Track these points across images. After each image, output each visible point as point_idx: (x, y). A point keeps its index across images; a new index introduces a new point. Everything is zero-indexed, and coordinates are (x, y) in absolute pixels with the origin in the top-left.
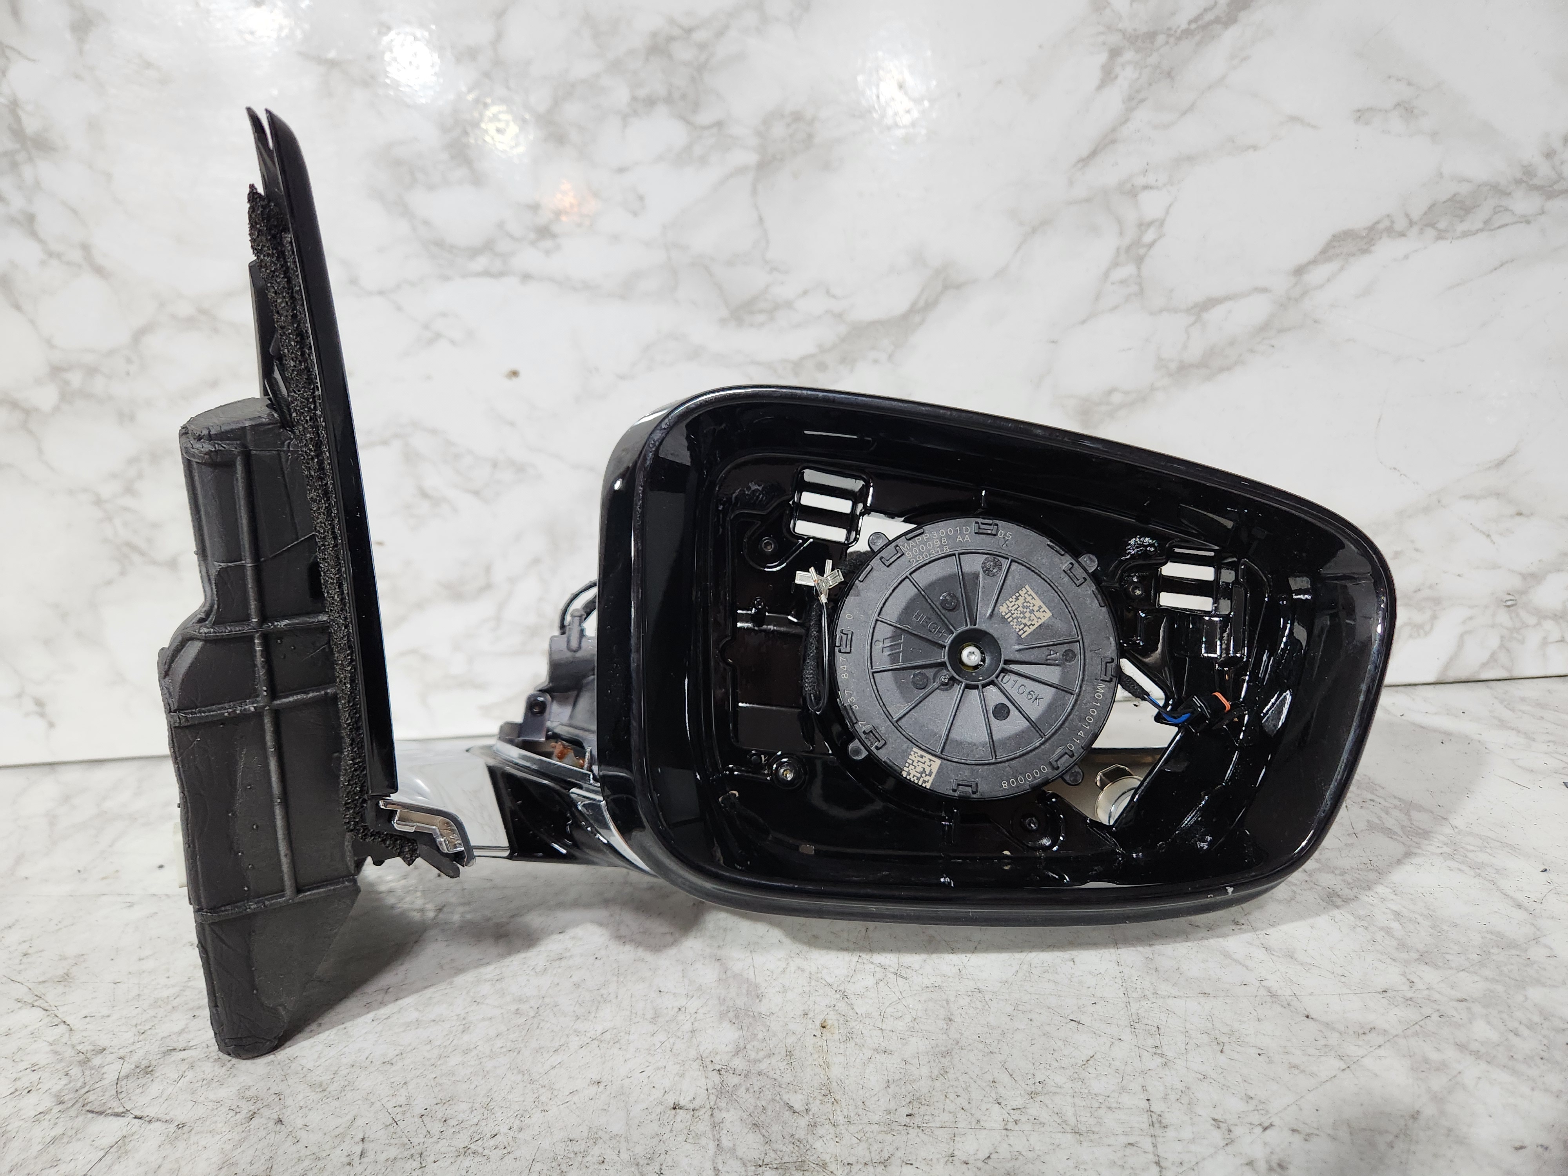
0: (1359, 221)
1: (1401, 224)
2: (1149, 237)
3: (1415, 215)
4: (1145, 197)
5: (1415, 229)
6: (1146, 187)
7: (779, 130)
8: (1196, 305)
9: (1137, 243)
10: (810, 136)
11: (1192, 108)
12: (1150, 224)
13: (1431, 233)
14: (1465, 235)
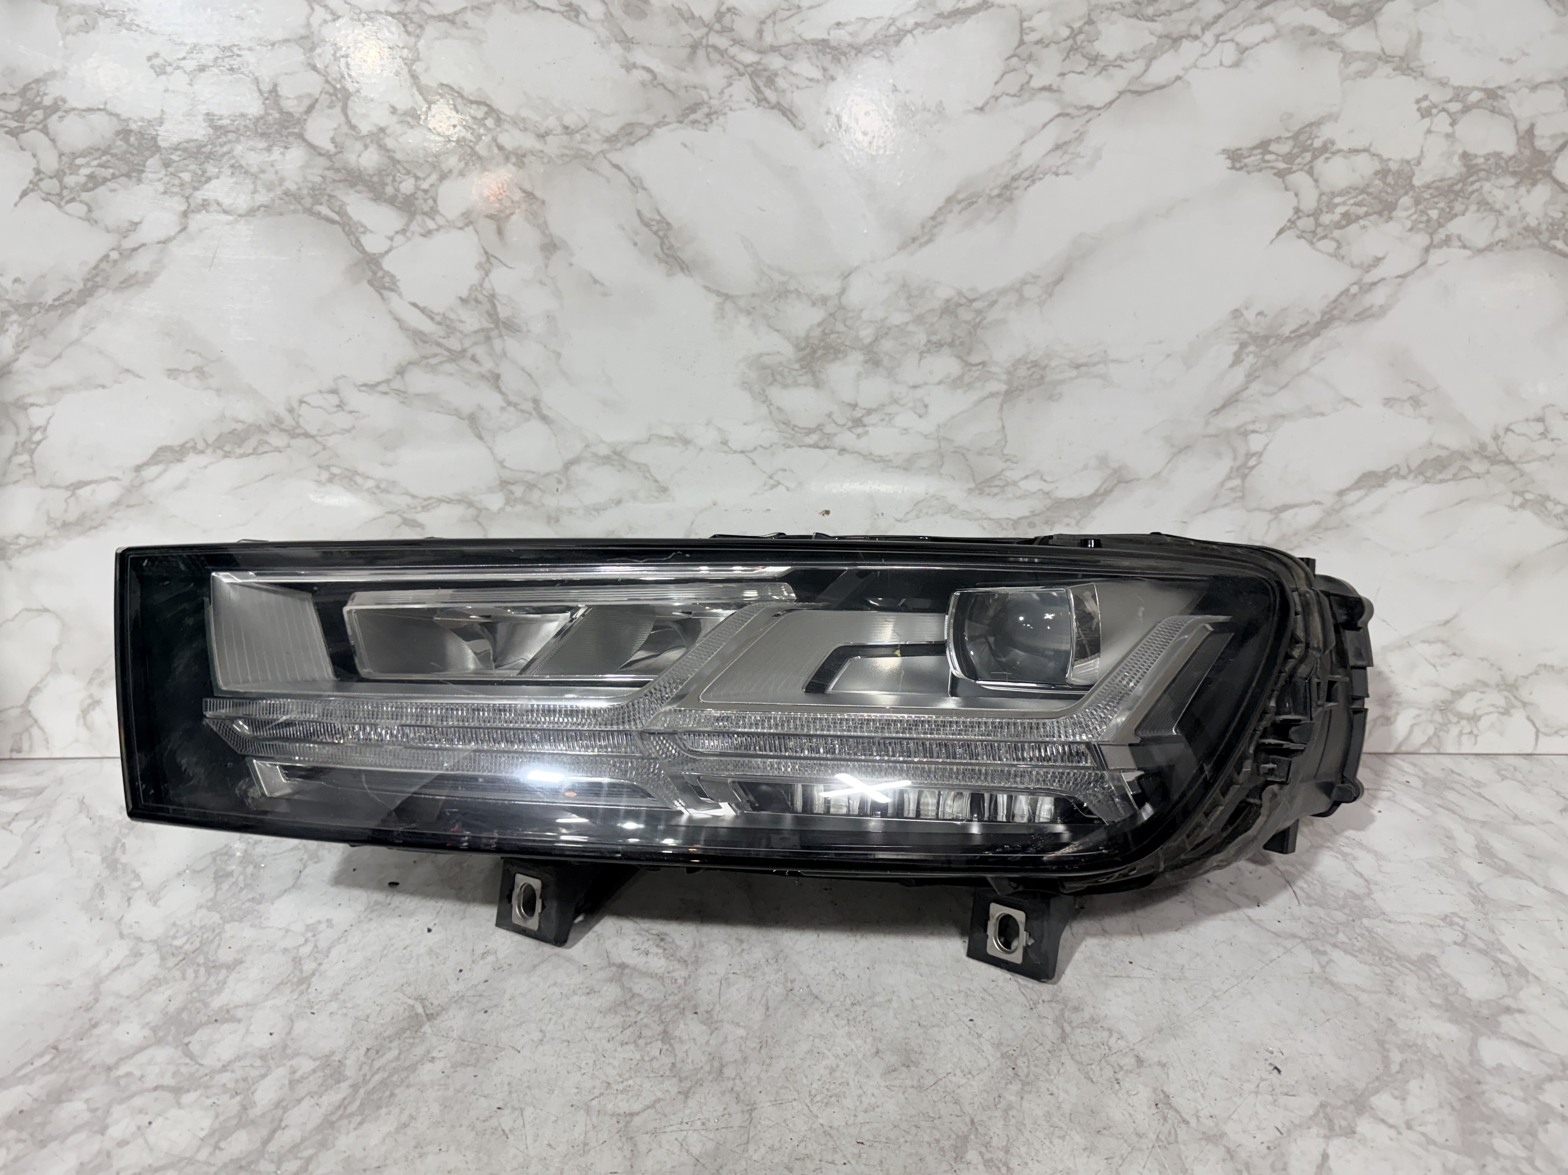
0: (1380, 466)
1: (1404, 471)
2: (1252, 462)
3: (1413, 466)
4: (1253, 437)
5: (1411, 476)
6: (1254, 432)
7: (1022, 371)
8: (1276, 508)
9: (1244, 465)
10: (1042, 377)
11: (1286, 386)
12: (1254, 454)
13: (1421, 478)
14: (1441, 481)
